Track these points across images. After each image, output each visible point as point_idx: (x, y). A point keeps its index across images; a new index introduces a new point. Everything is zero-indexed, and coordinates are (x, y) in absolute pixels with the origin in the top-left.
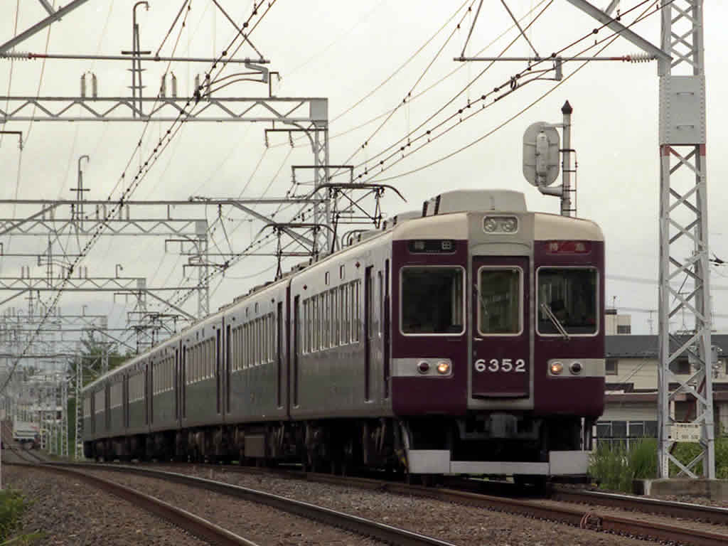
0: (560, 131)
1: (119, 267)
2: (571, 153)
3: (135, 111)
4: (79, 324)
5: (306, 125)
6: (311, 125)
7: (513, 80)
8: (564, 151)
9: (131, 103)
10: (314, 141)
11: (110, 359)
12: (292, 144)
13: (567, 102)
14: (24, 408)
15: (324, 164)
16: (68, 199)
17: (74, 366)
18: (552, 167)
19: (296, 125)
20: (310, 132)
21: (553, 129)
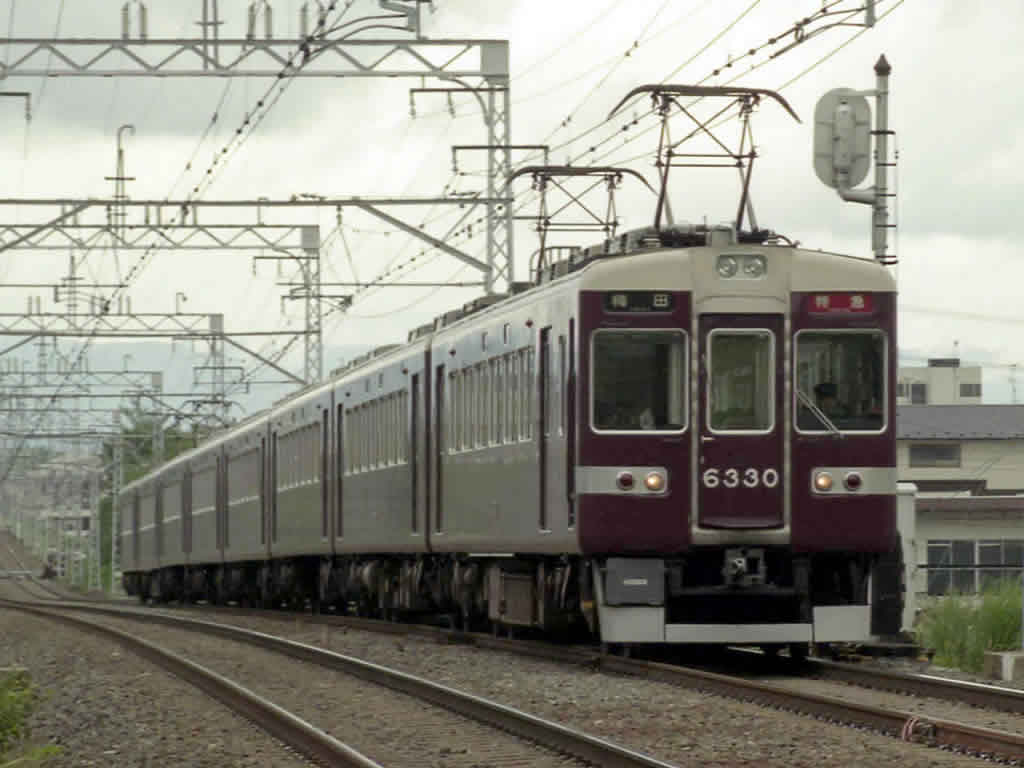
0: (872, 101)
1: (180, 297)
2: (889, 136)
3: (207, 59)
4: (118, 385)
5: (474, 82)
6: (482, 83)
7: (798, 27)
8: (878, 133)
9: (200, 47)
10: (487, 107)
11: (167, 441)
12: (452, 111)
13: (883, 57)
14: (31, 513)
15: (503, 144)
16: (101, 198)
17: (109, 450)
18: (858, 159)
19: (460, 82)
20: (481, 93)
21: (859, 99)
